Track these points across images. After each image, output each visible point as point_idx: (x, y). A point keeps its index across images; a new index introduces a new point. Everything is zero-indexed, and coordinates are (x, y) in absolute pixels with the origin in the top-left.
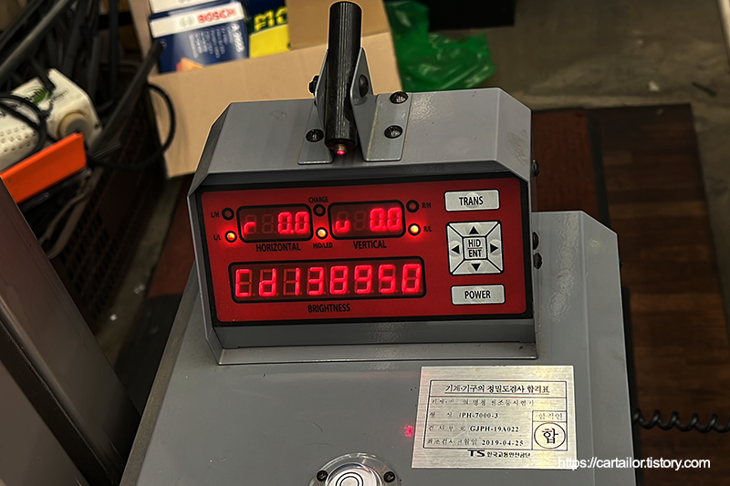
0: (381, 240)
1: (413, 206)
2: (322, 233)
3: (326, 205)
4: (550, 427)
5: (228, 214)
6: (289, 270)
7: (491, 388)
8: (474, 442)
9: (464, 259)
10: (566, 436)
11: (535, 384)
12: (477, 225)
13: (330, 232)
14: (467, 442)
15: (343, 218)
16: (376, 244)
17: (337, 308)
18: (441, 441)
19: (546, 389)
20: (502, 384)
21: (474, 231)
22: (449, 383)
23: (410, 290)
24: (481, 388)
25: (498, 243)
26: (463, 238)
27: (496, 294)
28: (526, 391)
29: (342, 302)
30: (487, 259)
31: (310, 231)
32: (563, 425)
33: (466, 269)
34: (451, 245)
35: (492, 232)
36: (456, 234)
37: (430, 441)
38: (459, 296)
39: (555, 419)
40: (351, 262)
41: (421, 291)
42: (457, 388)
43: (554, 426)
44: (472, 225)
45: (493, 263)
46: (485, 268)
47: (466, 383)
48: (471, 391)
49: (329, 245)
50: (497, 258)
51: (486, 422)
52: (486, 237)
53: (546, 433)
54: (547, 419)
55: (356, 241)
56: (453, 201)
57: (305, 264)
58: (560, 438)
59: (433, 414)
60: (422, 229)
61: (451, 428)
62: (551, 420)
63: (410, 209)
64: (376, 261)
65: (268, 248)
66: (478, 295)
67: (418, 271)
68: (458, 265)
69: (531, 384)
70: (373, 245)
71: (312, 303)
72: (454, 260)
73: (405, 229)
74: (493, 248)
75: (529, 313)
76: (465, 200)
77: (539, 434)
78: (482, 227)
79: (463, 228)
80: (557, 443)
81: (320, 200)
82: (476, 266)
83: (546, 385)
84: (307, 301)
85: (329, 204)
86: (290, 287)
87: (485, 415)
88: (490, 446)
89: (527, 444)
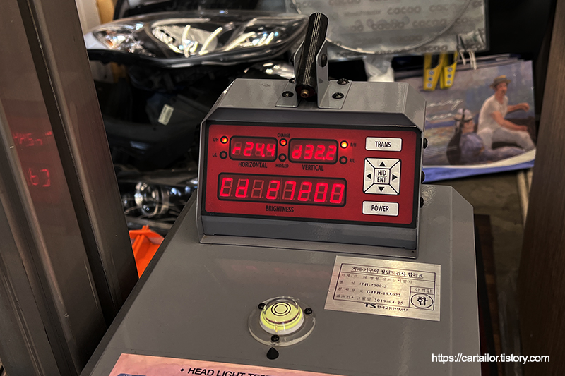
0: (319, 165)
2: (283, 157)
3: (288, 139)
4: (422, 296)
6: (257, 181)
7: (383, 272)
8: (369, 299)
9: (374, 183)
10: (433, 302)
11: (413, 273)
12: (385, 161)
13: (288, 157)
14: (363, 299)
15: (298, 148)
16: (317, 168)
17: (284, 209)
18: (346, 296)
19: (421, 276)
20: (390, 270)
21: (382, 165)
22: (354, 266)
23: (335, 201)
24: (377, 271)
25: (398, 174)
26: (375, 169)
27: (393, 209)
28: (407, 275)
29: (289, 205)
30: (389, 184)
31: (275, 155)
32: (432, 297)
33: (374, 190)
34: (366, 173)
35: (394, 166)
36: (371, 165)
37: (338, 296)
38: (368, 208)
39: (426, 292)
40: (299, 178)
41: (343, 202)
42: (360, 269)
43: (425, 296)
44: (381, 160)
45: (393, 188)
46: (388, 191)
47: (366, 268)
48: (369, 272)
49: (287, 166)
50: (396, 184)
51: (378, 289)
52: (390, 169)
53: (419, 299)
54: (420, 291)
55: (304, 164)
56: (371, 144)
57: (268, 177)
58: (429, 303)
59: (342, 282)
60: (348, 161)
61: (353, 290)
62: (423, 292)
64: (315, 180)
65: (246, 165)
66: (380, 209)
67: (342, 189)
68: (369, 187)
69: (410, 272)
70: (315, 168)
71: (269, 205)
72: (367, 183)
73: (337, 159)
74: (394, 177)
75: (413, 225)
76: (379, 144)
77: (415, 300)
78: (389, 162)
79: (376, 162)
80: (426, 306)
81: (285, 135)
82: (381, 189)
83: (421, 273)
84: (265, 202)
85: (290, 139)
86: (257, 193)
87: (378, 286)
88: (380, 302)
89: (406, 304)
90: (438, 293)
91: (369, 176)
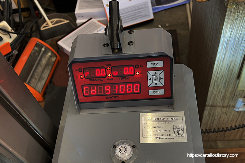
0: (127, 77)
1: (137, 66)
2: (109, 75)
3: (111, 67)
5: (80, 70)
6: (100, 87)
7: (161, 119)
8: (157, 135)
9: (153, 82)
10: (184, 132)
11: (173, 118)
13: (112, 75)
14: (155, 135)
15: (115, 70)
16: (126, 78)
17: (115, 97)
18: (148, 135)
19: (177, 119)
20: (163, 117)
21: (156, 73)
22: (148, 118)
23: (136, 92)
24: (158, 119)
25: (163, 77)
26: (152, 76)
27: (162, 92)
28: (171, 119)
29: (116, 96)
30: (159, 82)
31: (105, 75)
32: (183, 129)
33: (153, 85)
34: (149, 78)
35: (161, 74)
36: (150, 74)
37: (144, 135)
38: (151, 93)
39: (180, 128)
40: (119, 84)
41: (140, 92)
42: (151, 119)
43: (180, 130)
44: (155, 72)
45: (161, 83)
46: (159, 84)
47: (153, 118)
48: (155, 120)
49: (112, 79)
50: (162, 81)
51: (160, 129)
52: (159, 75)
53: (178, 131)
55: (120, 77)
56: (149, 65)
57: (104, 84)
58: (182, 133)
59: (144, 127)
60: (140, 73)
61: (150, 131)
62: (178, 128)
63: (136, 67)
64: (126, 83)
65: (93, 80)
66: (156, 92)
67: (139, 86)
68: (150, 84)
69: (172, 117)
71: (107, 96)
72: (150, 82)
73: (135, 73)
74: (161, 78)
75: (172, 97)
76: (153, 64)
77: (176, 132)
78: (158, 72)
79: (153, 73)
80: (181, 134)
81: (109, 65)
82: (156, 84)
83: (176, 117)
84: (106, 95)
85: (111, 66)
86: (101, 92)
87: (160, 127)
88: (162, 136)
89: (173, 135)
90: (185, 127)
91: (150, 79)
